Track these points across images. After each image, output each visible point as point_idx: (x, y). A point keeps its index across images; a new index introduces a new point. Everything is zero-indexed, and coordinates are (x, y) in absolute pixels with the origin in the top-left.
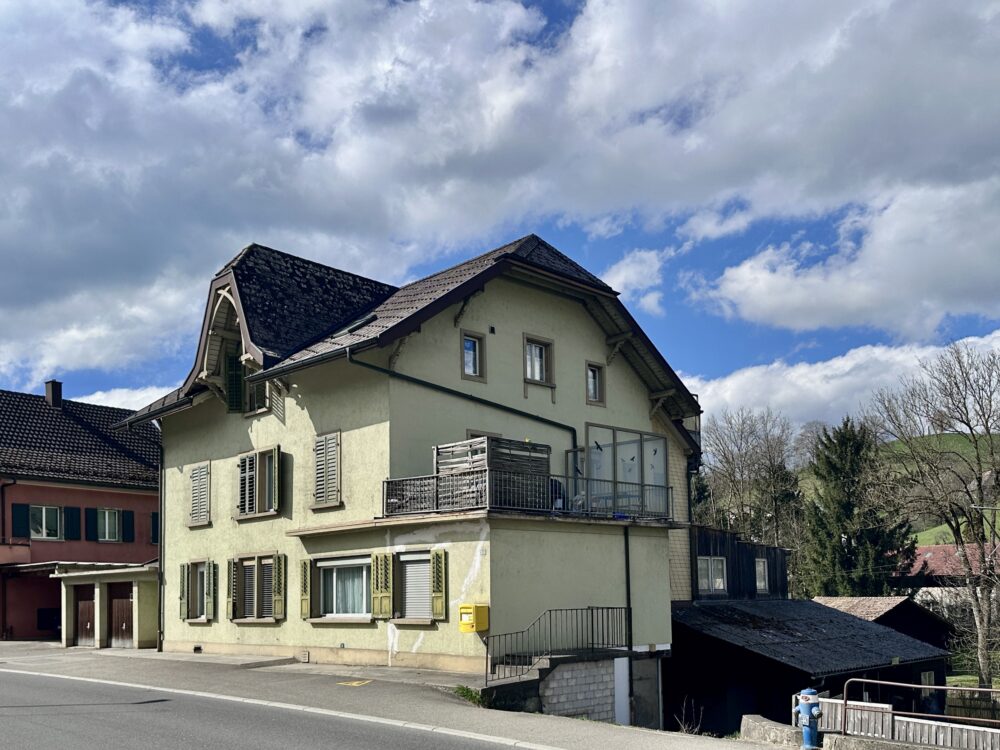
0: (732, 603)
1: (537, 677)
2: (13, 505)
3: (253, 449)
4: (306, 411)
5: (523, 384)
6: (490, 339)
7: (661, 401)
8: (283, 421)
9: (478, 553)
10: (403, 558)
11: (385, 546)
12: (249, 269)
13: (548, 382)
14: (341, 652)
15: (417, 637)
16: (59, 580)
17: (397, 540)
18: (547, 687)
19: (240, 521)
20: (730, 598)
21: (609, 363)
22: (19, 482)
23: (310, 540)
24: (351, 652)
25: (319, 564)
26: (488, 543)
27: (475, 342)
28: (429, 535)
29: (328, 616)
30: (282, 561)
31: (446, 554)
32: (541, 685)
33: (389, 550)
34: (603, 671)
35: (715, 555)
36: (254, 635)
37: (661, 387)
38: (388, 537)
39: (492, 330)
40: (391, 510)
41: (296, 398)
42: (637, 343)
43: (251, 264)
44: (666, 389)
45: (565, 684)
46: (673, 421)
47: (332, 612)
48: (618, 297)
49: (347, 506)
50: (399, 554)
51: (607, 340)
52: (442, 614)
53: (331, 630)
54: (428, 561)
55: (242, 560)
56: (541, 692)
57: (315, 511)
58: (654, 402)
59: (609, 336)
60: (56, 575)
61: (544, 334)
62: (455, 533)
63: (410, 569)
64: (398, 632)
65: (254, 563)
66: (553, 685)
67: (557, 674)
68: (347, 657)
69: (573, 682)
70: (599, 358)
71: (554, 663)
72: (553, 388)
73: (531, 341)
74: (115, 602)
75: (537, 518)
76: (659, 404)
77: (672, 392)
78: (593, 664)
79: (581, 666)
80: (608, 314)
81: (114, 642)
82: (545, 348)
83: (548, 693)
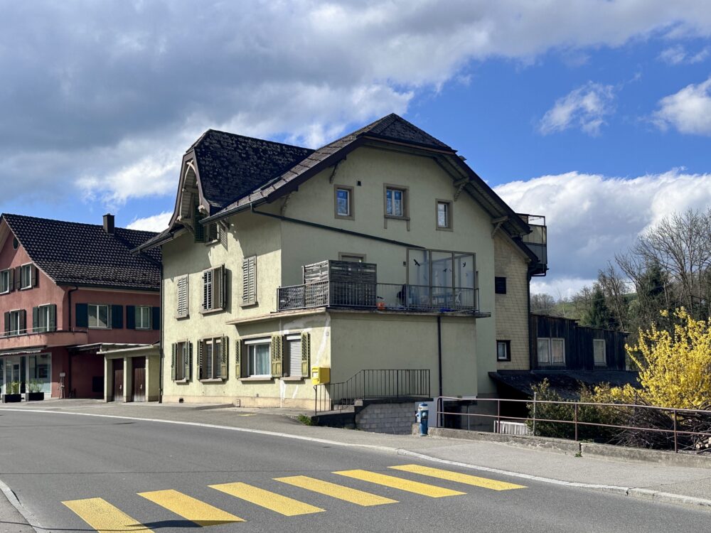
0: (569, 373)
1: (353, 411)
2: (77, 304)
3: (211, 267)
4: (238, 242)
5: (383, 219)
6: (357, 189)
7: (499, 225)
8: (227, 248)
9: (325, 334)
10: (289, 338)
11: (279, 330)
12: (207, 147)
13: (405, 217)
14: (256, 399)
15: (295, 387)
16: (102, 356)
17: (285, 327)
18: (361, 418)
19: (205, 315)
20: (567, 368)
21: (456, 200)
22: (79, 288)
23: (242, 327)
24: (262, 399)
25: (246, 343)
26: (329, 328)
27: (346, 193)
28: (300, 323)
29: (252, 376)
30: (226, 340)
31: (309, 335)
32: (357, 417)
33: (280, 333)
34: (406, 410)
35: (554, 336)
36: (212, 389)
37: (499, 215)
38: (280, 325)
39: (359, 183)
40: (281, 307)
41: (233, 233)
44: (503, 216)
45: (375, 417)
47: (253, 374)
48: (456, 153)
49: (260, 305)
50: (286, 336)
51: (454, 183)
52: (306, 374)
53: (252, 385)
54: (299, 340)
55: (206, 340)
56: (356, 421)
57: (244, 308)
58: (495, 225)
59: (456, 180)
60: (101, 352)
61: (400, 182)
62: (313, 322)
63: (293, 345)
64: (285, 385)
65: (211, 342)
66: (366, 417)
67: (369, 409)
68: (260, 402)
69: (382, 416)
70: (447, 195)
71: (366, 404)
72: (408, 220)
73: (389, 188)
74: (136, 370)
75: (364, 312)
76: (498, 227)
77: (505, 218)
78: (398, 405)
79: (387, 405)
80: (452, 165)
81: (136, 398)
82: (402, 193)
83: (362, 422)
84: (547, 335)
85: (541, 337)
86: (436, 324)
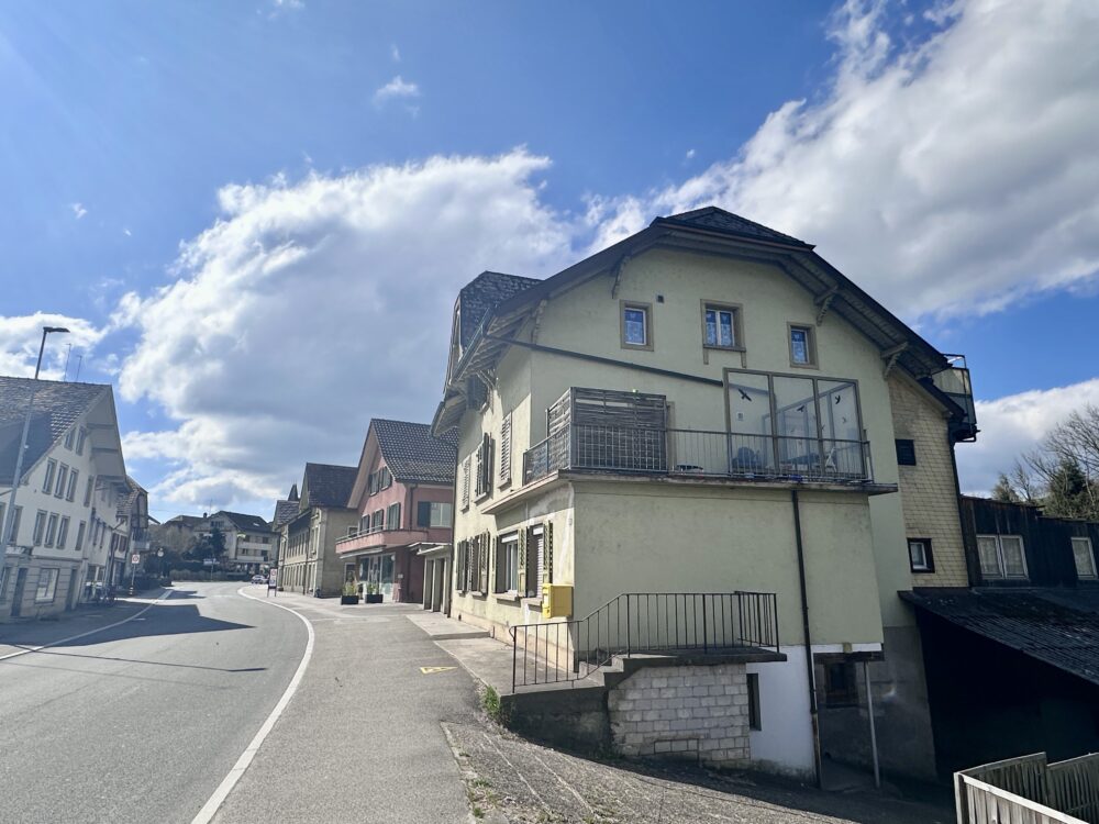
0: (1035, 590)
1: (602, 684)
2: (419, 503)
4: (500, 401)
5: (701, 350)
6: (657, 308)
7: (894, 358)
8: (493, 412)
9: (568, 523)
10: (535, 532)
11: (524, 520)
13: (738, 348)
16: (423, 556)
17: (530, 513)
18: (622, 698)
19: (477, 503)
20: (1033, 584)
21: (819, 323)
23: (498, 517)
25: (504, 540)
26: (573, 509)
27: (636, 314)
28: (544, 505)
29: (508, 593)
30: (488, 537)
31: (551, 525)
32: (612, 695)
33: (524, 525)
34: (724, 680)
35: (1005, 532)
36: (477, 607)
37: (892, 343)
39: (661, 299)
40: (524, 479)
41: (497, 391)
42: (848, 296)
43: (478, 286)
44: (898, 343)
45: (654, 695)
46: (918, 381)
47: (510, 589)
48: (814, 250)
49: (512, 482)
50: (532, 527)
51: (814, 300)
53: (504, 606)
54: (541, 535)
55: (477, 538)
56: (610, 704)
57: (501, 488)
58: (887, 360)
59: (817, 296)
60: (420, 552)
61: (729, 299)
62: (555, 501)
64: (528, 612)
65: (479, 541)
66: (631, 695)
67: (641, 678)
69: (670, 694)
70: (805, 317)
71: (632, 667)
72: (743, 352)
73: (710, 308)
75: (638, 479)
76: (893, 362)
77: (904, 346)
78: (706, 669)
79: (683, 671)
80: (809, 271)
81: (436, 612)
82: (731, 314)
83: (624, 706)
84: (992, 531)
85: (982, 533)
86: (789, 505)
